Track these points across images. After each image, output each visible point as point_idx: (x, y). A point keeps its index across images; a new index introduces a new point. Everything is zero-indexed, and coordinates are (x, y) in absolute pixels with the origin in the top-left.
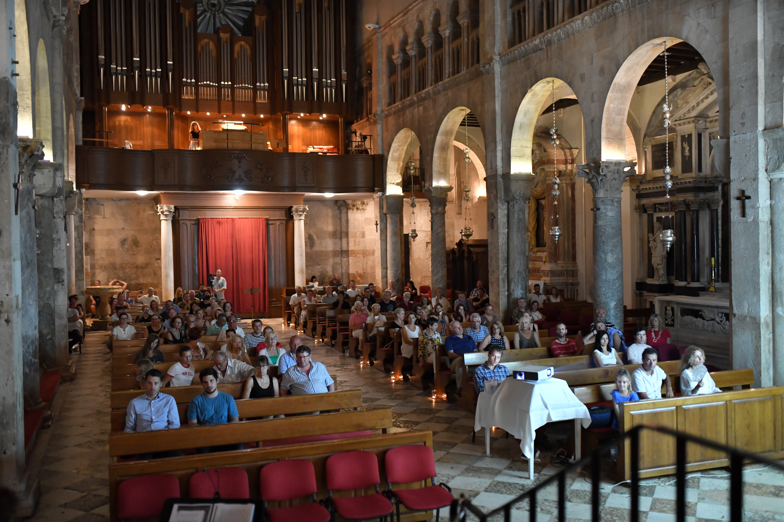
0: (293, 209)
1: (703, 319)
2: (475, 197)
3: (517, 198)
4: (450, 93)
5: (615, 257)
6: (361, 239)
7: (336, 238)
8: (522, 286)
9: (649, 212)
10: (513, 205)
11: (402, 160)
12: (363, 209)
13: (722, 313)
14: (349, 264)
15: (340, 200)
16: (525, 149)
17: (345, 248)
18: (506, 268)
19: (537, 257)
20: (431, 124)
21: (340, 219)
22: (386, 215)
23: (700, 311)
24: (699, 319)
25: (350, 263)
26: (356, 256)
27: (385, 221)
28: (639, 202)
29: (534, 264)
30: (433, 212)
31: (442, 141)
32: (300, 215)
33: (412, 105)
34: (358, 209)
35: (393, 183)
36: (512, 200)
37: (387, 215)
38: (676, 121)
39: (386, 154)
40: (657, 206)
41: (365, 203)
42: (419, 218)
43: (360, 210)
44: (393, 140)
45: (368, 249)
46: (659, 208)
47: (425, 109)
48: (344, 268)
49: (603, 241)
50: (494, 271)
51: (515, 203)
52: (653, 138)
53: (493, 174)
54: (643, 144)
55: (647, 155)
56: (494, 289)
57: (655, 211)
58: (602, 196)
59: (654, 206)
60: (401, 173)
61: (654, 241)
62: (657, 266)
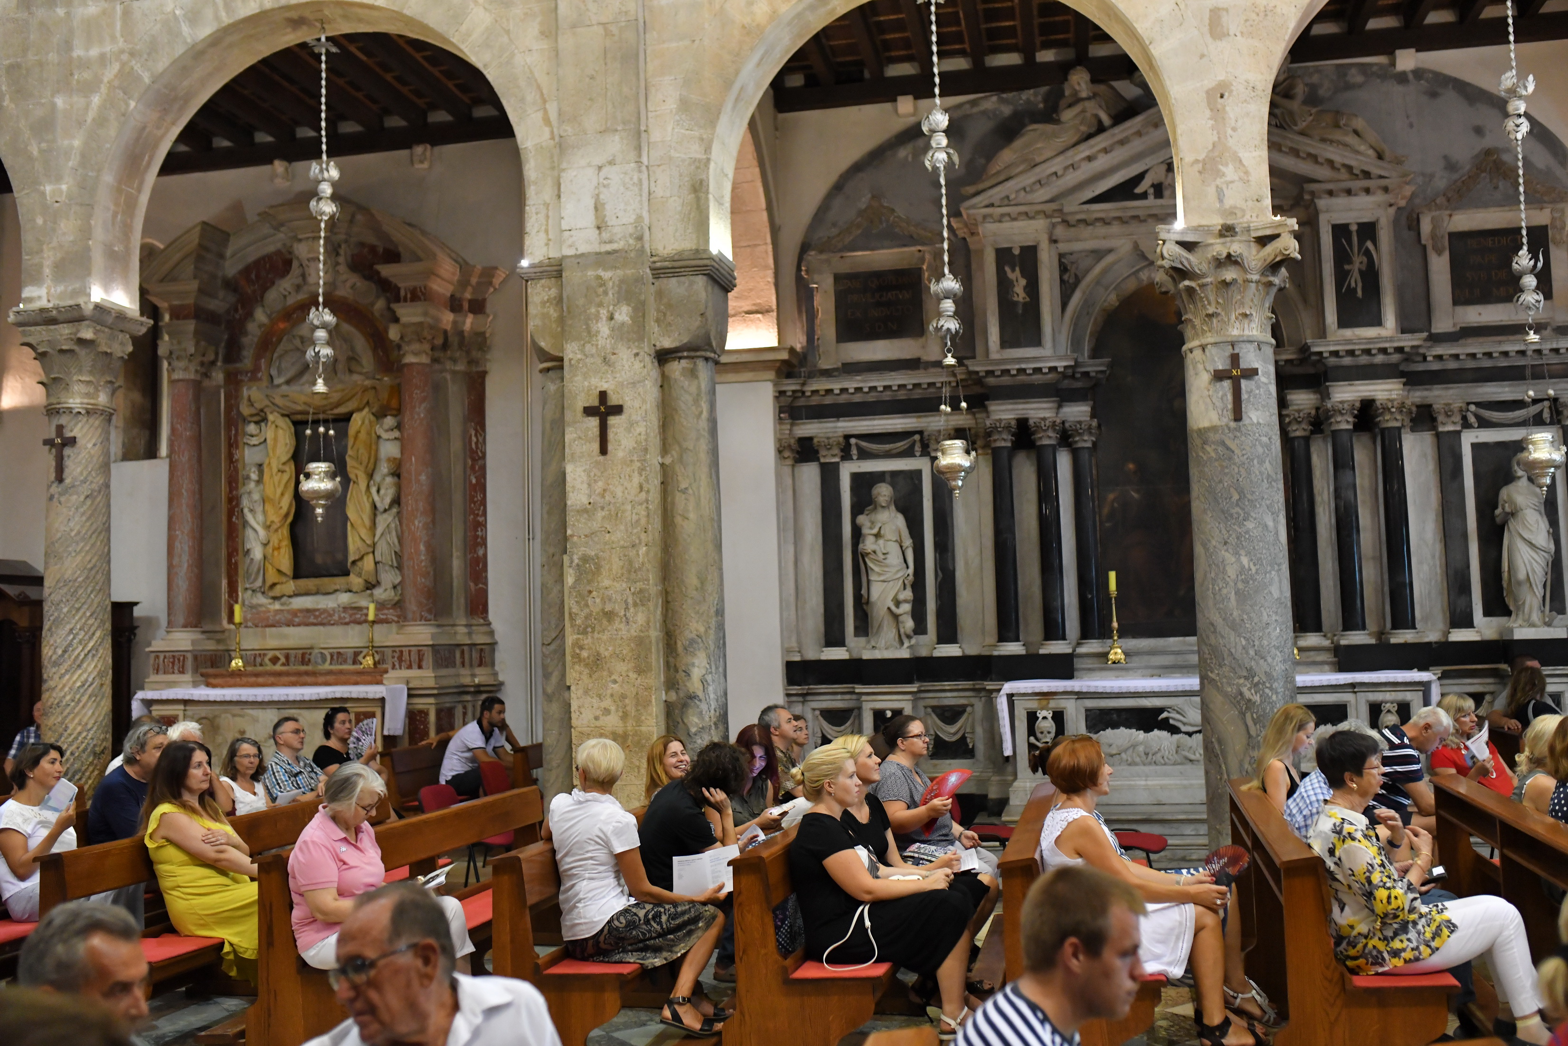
1: (1174, 730)
3: (714, 344)
9: (822, 460)
10: (694, 371)
18: (660, 601)
19: (295, 613)
20: (89, 52)
23: (1161, 710)
28: (791, 431)
29: (281, 637)
30: (75, 404)
36: (695, 351)
40: (853, 441)
46: (859, 448)
49: (1269, 476)
50: (609, 616)
51: (701, 364)
52: (840, 254)
53: (609, 247)
54: (799, 269)
55: (818, 300)
56: (615, 682)
57: (846, 455)
58: (1255, 333)
59: (846, 446)
61: (878, 536)
62: (893, 608)
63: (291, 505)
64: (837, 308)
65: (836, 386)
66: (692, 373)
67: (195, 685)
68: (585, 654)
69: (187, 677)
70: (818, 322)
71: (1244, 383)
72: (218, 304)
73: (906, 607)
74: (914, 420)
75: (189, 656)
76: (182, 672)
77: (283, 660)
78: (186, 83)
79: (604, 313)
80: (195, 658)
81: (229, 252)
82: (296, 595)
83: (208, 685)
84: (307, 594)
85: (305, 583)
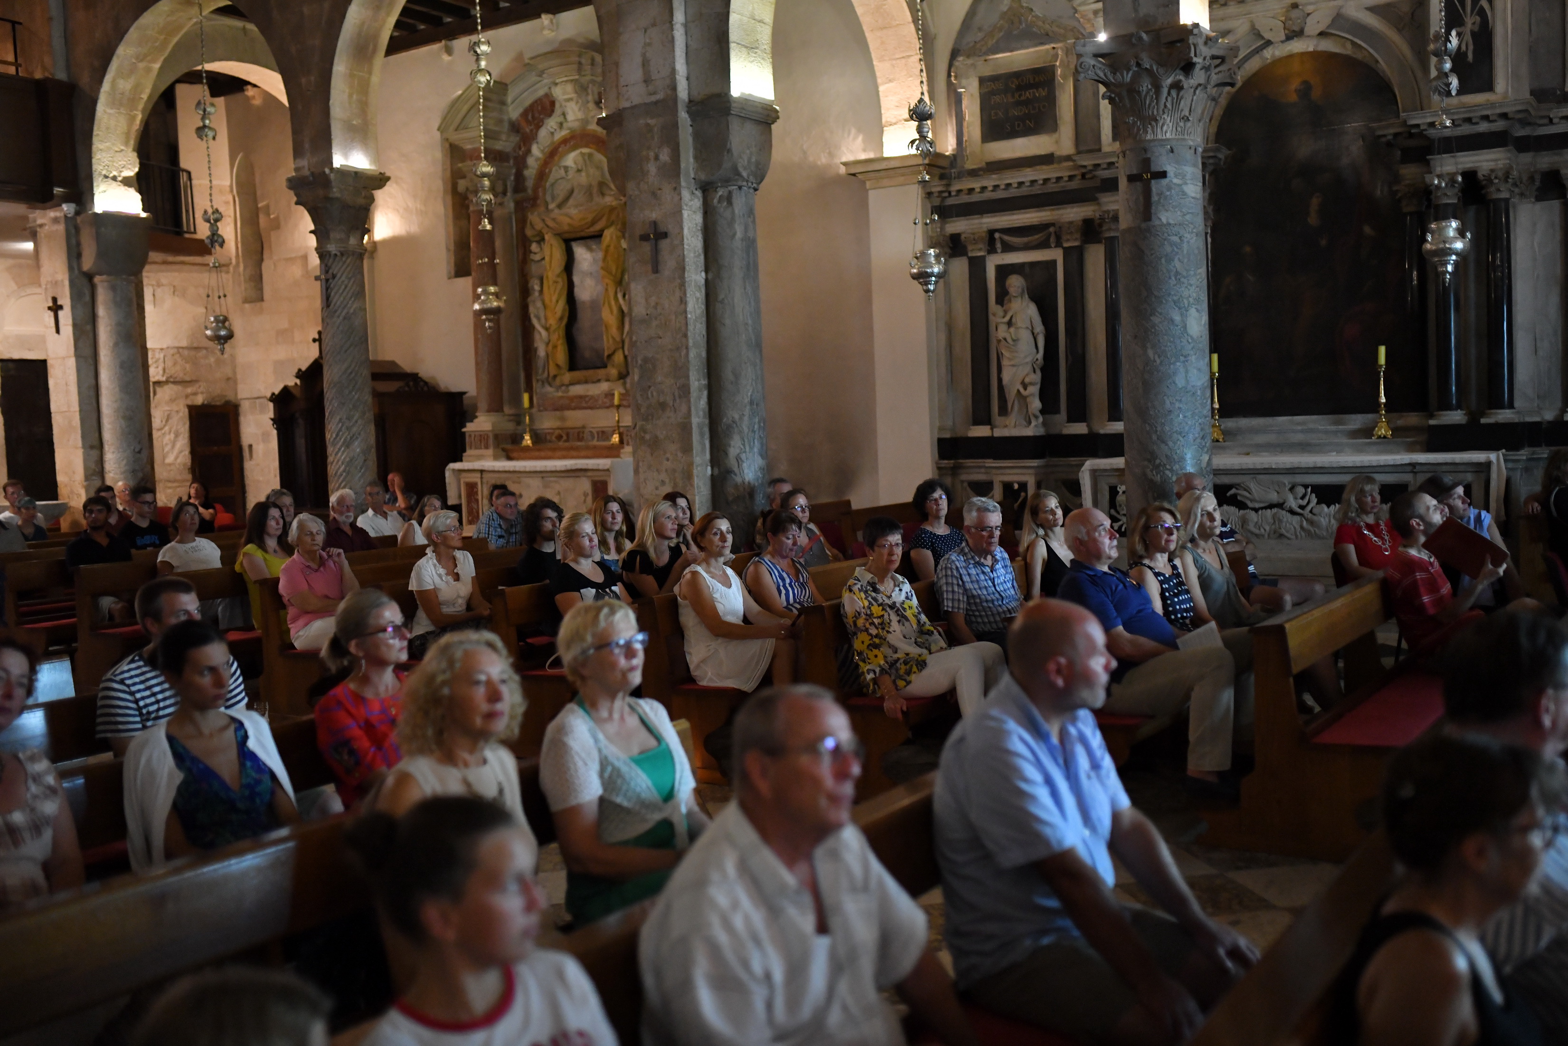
1: (1242, 506)
3: (745, 174)
5: (1203, 322)
9: (970, 254)
10: (729, 199)
11: (141, 106)
13: (1306, 487)
16: (759, 27)
19: (572, 399)
22: (89, 277)
23: (1231, 486)
27: (87, 298)
28: (942, 229)
29: (563, 419)
30: (332, 248)
31: (363, 24)
35: (114, 178)
36: (727, 182)
37: (97, 279)
39: (84, 80)
40: (997, 235)
44: (120, 34)
46: (1003, 242)
50: (663, 406)
52: (983, 58)
53: (654, 98)
54: (949, 76)
55: (965, 103)
56: (668, 460)
57: (992, 250)
59: (991, 240)
60: (134, 150)
61: (1010, 324)
62: (1022, 390)
63: (564, 310)
64: (982, 109)
65: (976, 185)
67: (496, 458)
68: (647, 437)
69: (490, 452)
70: (965, 124)
71: (1154, 186)
72: (506, 143)
73: (1034, 390)
74: (1048, 213)
75: (491, 435)
76: (487, 447)
77: (565, 438)
79: (652, 154)
80: (496, 437)
81: (509, 100)
82: (572, 384)
83: (509, 458)
84: (578, 382)
85: (577, 374)
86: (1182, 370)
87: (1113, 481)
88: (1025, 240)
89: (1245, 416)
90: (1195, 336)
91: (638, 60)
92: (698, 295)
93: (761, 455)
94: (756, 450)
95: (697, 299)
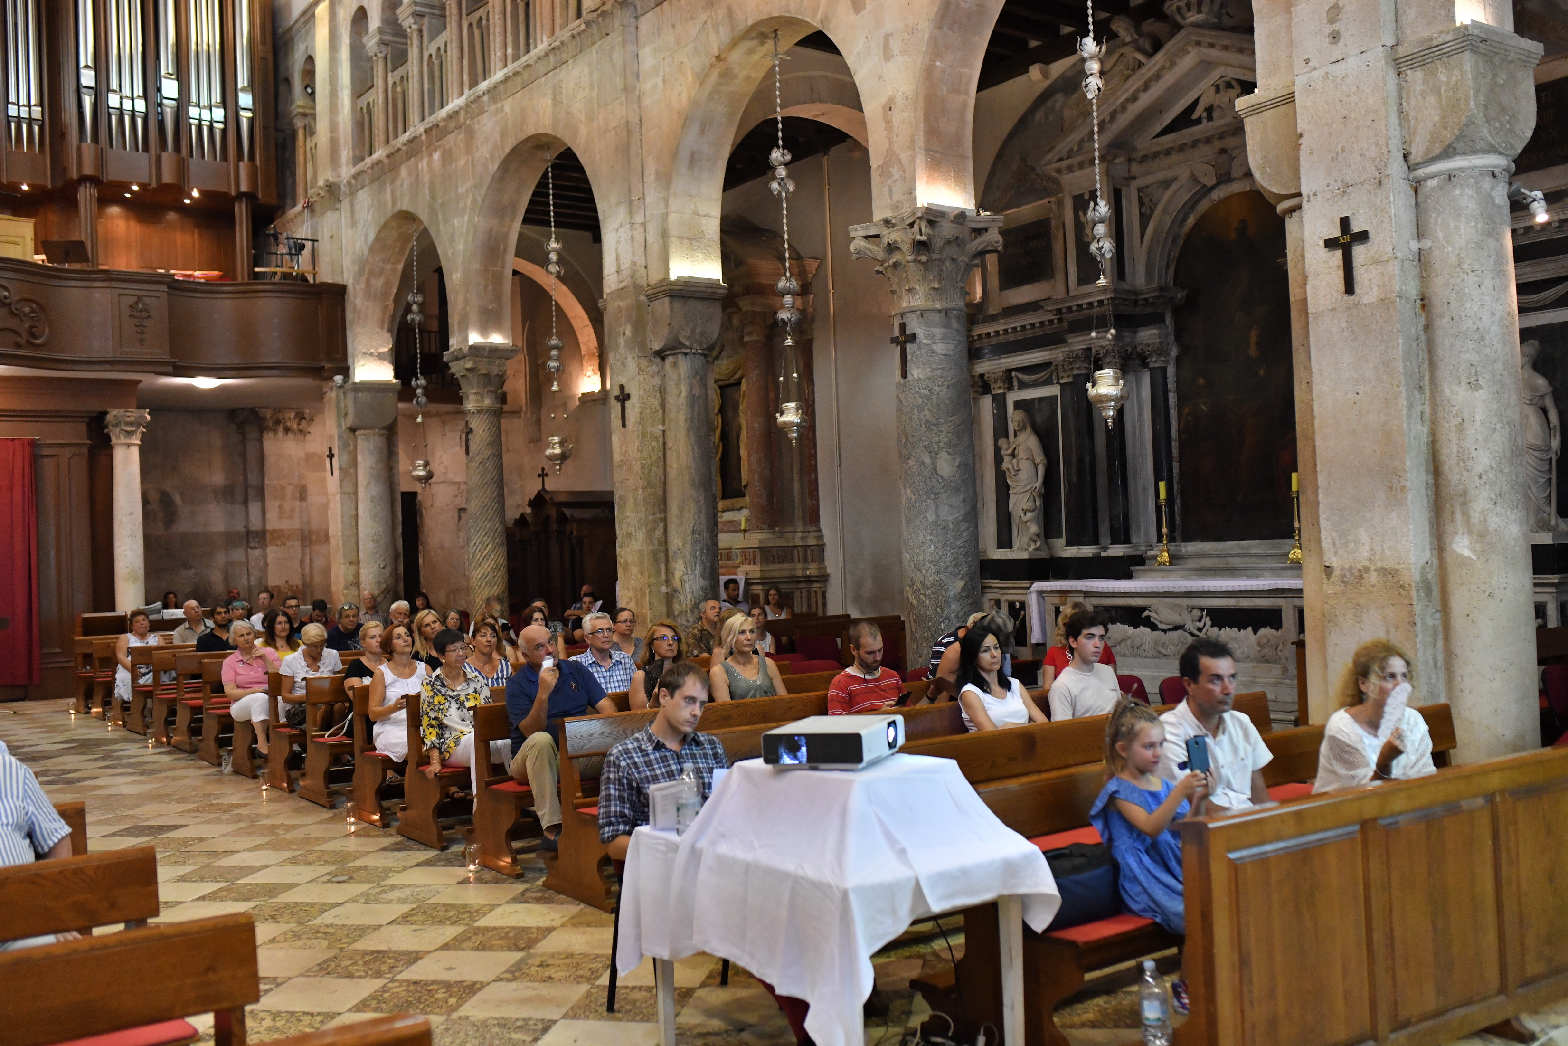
0: (109, 418)
1: (1154, 627)
2: (573, 396)
3: (687, 343)
4: (508, 106)
5: (957, 463)
6: (297, 503)
7: (233, 502)
8: (704, 569)
9: (995, 392)
11: (392, 298)
12: (301, 431)
13: (1202, 609)
14: (266, 564)
15: (243, 409)
16: (704, 221)
17: (255, 524)
18: (662, 525)
20: (462, 190)
21: (244, 455)
22: (353, 431)
23: (1144, 609)
24: (1142, 628)
25: (269, 561)
26: (284, 544)
27: (352, 448)
30: (470, 407)
31: (491, 231)
32: (129, 434)
33: (414, 148)
34: (287, 430)
35: (371, 354)
36: (673, 350)
37: (358, 433)
38: (1061, 159)
40: (1013, 374)
41: (307, 416)
42: (439, 452)
43: (294, 433)
45: (314, 527)
46: (1017, 379)
47: (448, 157)
48: (255, 573)
49: (927, 421)
51: (680, 358)
53: (622, 285)
57: (1010, 388)
58: (919, 303)
59: (1008, 376)
60: (390, 330)
61: (1013, 455)
62: (1023, 516)
64: (999, 261)
65: (991, 330)
66: (675, 365)
70: (988, 276)
71: (909, 347)
74: (1048, 353)
78: (506, 197)
79: (621, 331)
84: (730, 509)
85: (729, 502)
86: (932, 506)
87: (1056, 601)
88: (1034, 377)
89: (1202, 541)
90: (945, 476)
91: (614, 255)
92: (654, 444)
93: (703, 578)
94: (697, 572)
95: (653, 448)
